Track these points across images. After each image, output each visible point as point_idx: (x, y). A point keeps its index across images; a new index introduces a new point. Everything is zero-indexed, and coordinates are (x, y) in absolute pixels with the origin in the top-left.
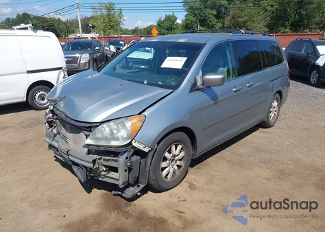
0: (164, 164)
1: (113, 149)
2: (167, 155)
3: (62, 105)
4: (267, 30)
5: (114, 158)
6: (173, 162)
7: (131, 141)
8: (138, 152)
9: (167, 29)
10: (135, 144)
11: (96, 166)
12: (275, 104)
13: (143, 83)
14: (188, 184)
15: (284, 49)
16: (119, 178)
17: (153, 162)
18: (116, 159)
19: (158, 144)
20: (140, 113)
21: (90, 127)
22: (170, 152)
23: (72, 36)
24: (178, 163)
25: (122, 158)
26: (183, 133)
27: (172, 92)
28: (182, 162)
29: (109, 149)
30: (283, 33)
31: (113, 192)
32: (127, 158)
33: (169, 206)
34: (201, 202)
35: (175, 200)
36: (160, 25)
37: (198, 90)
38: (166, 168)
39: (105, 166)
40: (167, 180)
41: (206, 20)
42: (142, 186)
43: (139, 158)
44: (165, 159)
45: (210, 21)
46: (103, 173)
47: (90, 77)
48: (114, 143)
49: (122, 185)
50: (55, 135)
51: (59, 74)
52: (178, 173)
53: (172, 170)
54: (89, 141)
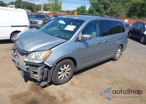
0: (59, 73)
1: (35, 64)
2: (61, 69)
3: (18, 43)
4: (126, 16)
5: (36, 68)
6: (65, 73)
7: (44, 62)
8: (47, 66)
9: (81, 12)
10: (45, 63)
11: (29, 71)
12: (119, 50)
13: (55, 36)
14: (71, 83)
15: (131, 25)
16: (38, 77)
17: (54, 71)
18: (37, 68)
19: (57, 64)
20: (49, 49)
21: (28, 53)
22: (63, 68)
23: (39, 12)
24: (67, 73)
25: (39, 69)
26: (70, 60)
27: (66, 41)
28: (69, 72)
29: (34, 64)
30: (134, 18)
31: (36, 83)
32: (42, 69)
33: (59, 92)
34: (74, 91)
35: (63, 89)
36: (78, 10)
37: (79, 41)
38: (60, 74)
39: (33, 71)
40: (61, 80)
41: (99, 10)
42: (49, 82)
43: (48, 69)
44: (60, 71)
45: (101, 10)
46: (32, 74)
47: (33, 31)
48: (36, 62)
49: (39, 80)
50: (15, 56)
51: (26, 28)
52: (67, 77)
53: (63, 76)
54: (26, 60)
